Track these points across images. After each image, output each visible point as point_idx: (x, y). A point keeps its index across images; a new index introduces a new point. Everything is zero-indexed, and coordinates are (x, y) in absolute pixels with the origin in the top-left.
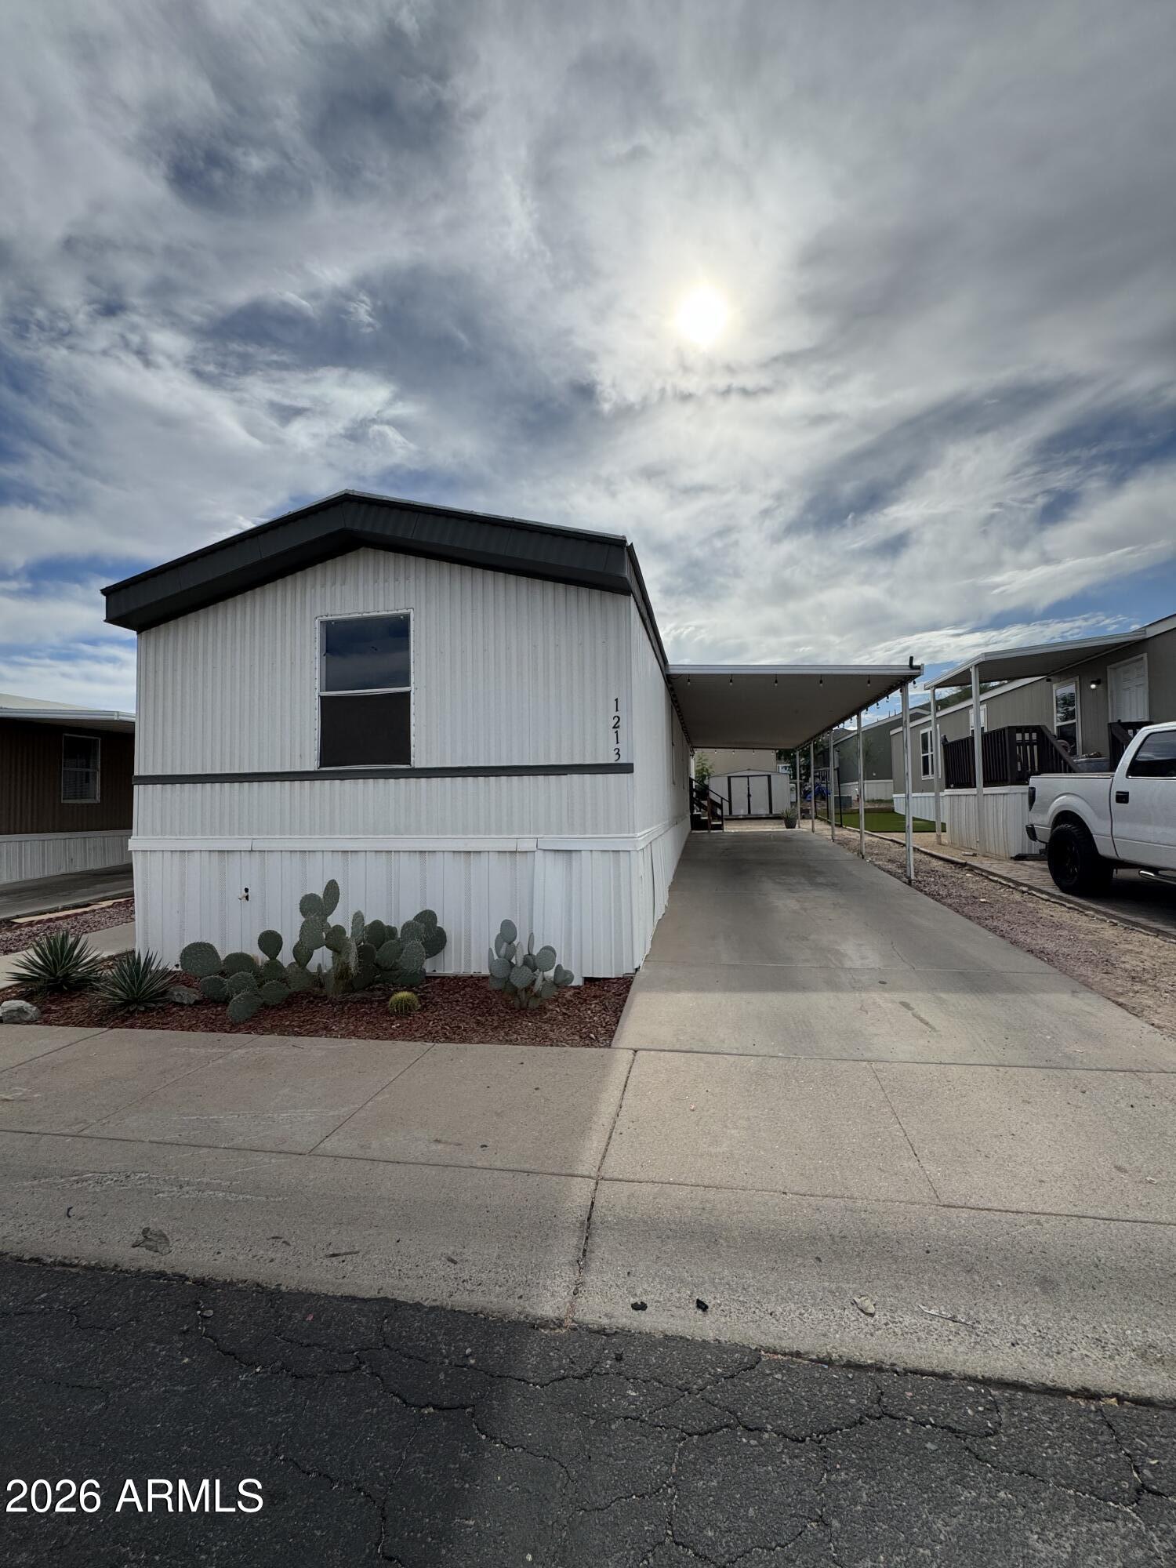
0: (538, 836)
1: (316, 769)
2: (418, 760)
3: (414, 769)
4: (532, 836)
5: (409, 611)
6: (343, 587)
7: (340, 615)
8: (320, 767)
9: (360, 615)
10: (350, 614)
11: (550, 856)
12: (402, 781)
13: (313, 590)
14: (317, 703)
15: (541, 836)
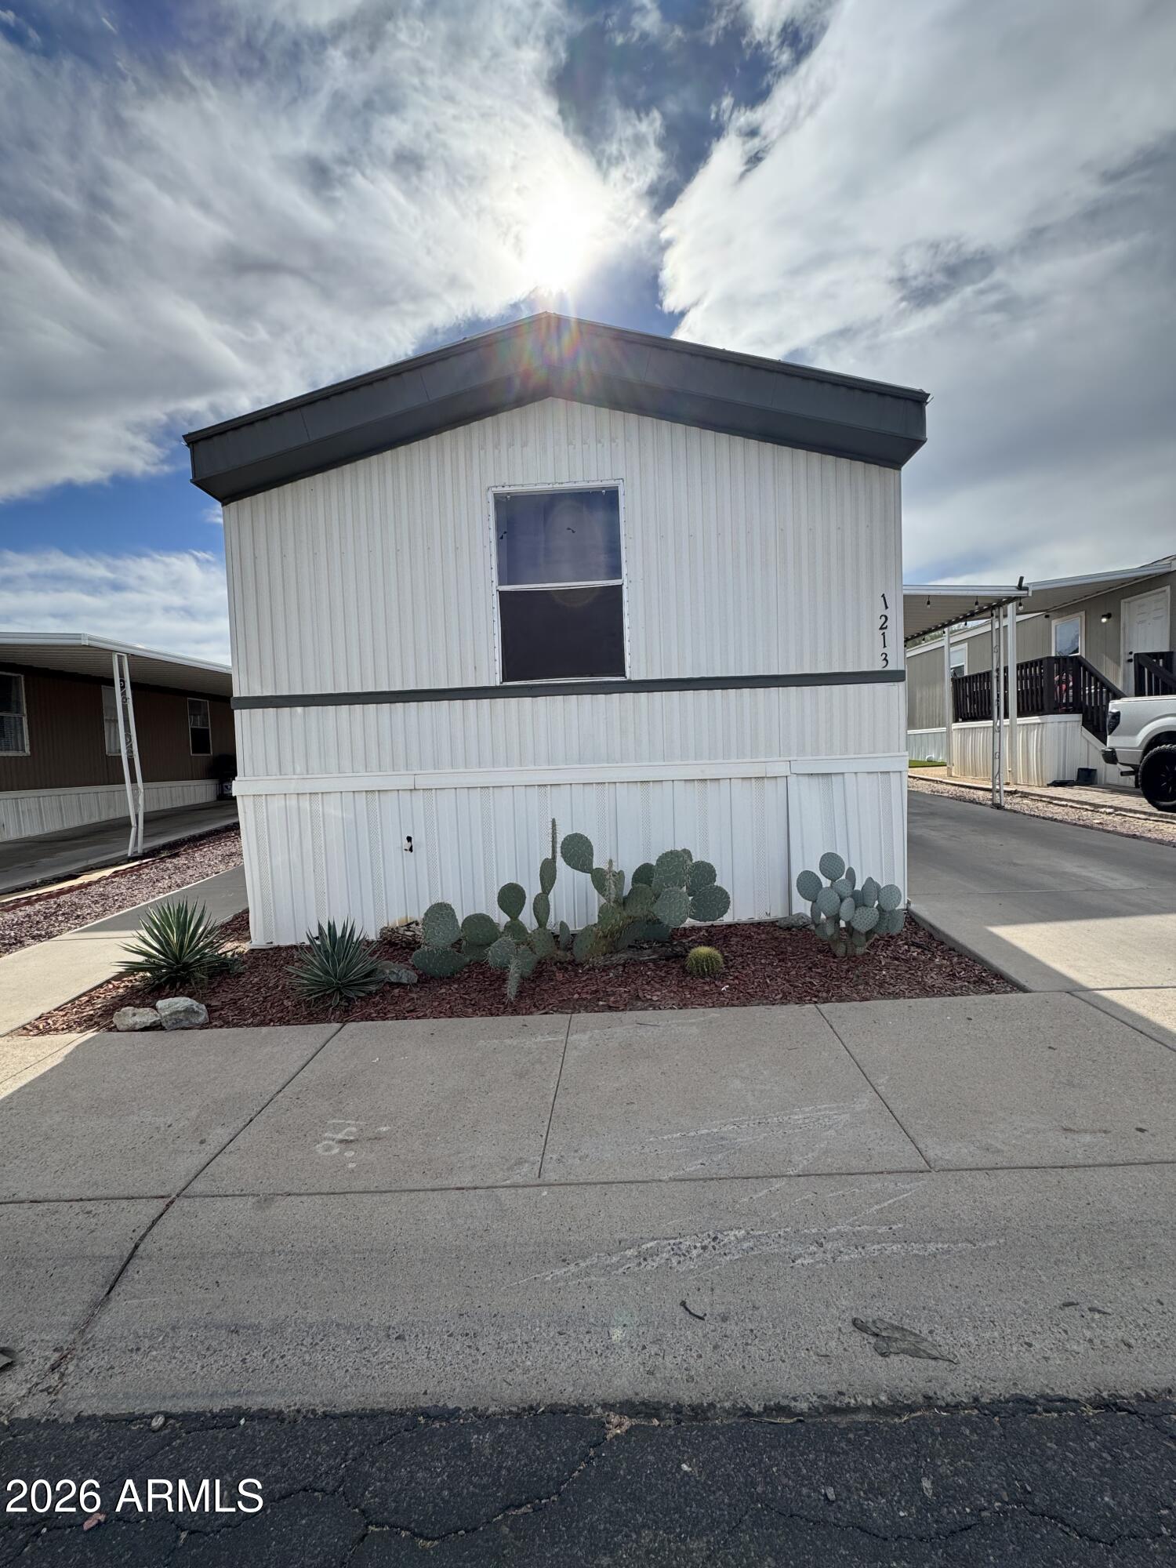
0: (790, 759)
1: (498, 684)
2: (635, 670)
3: (630, 682)
4: (782, 758)
5: (617, 482)
6: (525, 448)
7: (523, 485)
8: (503, 681)
9: (551, 486)
10: (536, 485)
11: (805, 780)
12: (616, 696)
13: (482, 452)
14: (496, 599)
15: (795, 758)
